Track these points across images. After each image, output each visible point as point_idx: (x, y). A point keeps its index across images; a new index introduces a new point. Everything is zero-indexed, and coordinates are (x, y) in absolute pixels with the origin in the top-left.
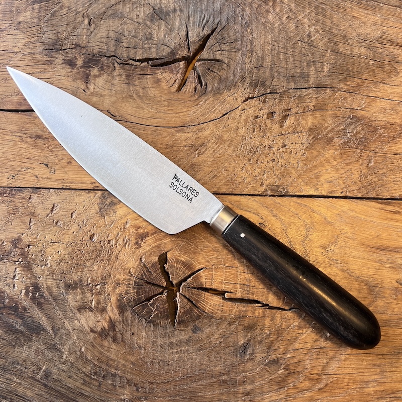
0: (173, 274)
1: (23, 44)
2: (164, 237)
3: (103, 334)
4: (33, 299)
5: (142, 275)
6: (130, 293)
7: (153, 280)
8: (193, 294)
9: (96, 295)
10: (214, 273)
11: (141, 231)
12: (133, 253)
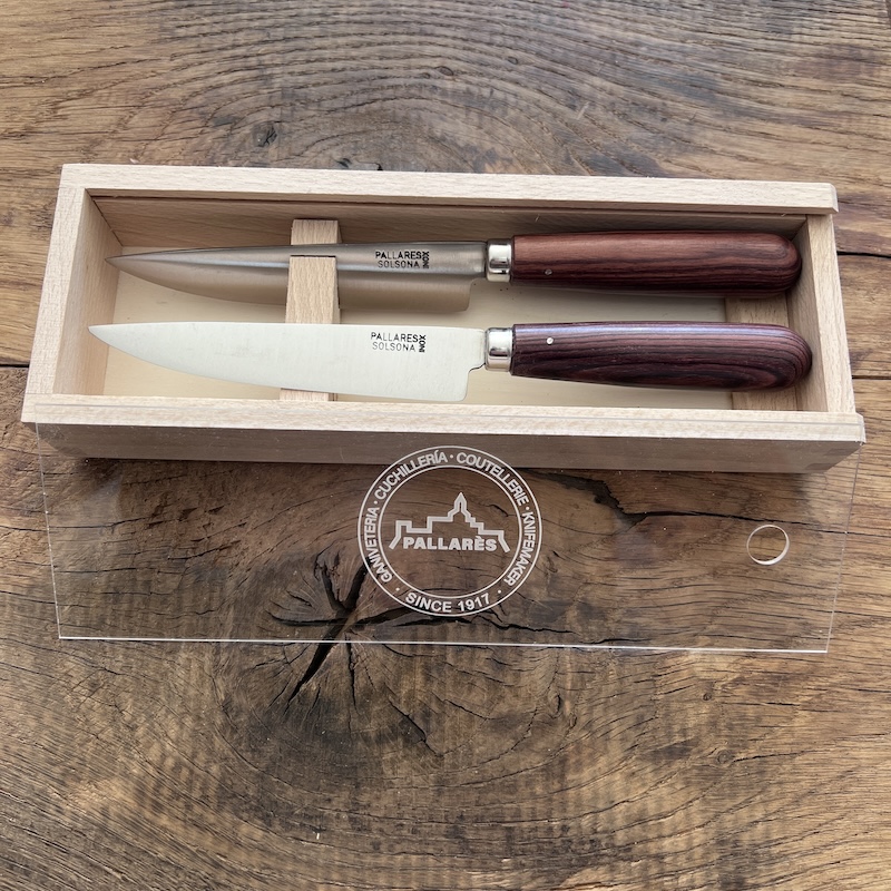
3: (492, 157)
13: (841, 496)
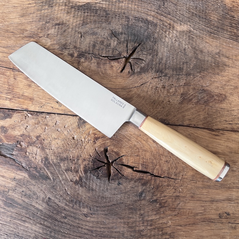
0: (110, 157)
1: (49, 44)
2: (107, 139)
3: (76, 183)
4: (45, 164)
5: (96, 157)
6: (90, 165)
7: (101, 159)
8: (119, 167)
9: (74, 164)
10: (129, 158)
11: (96, 136)
12: (92, 146)
13: (5, 77)
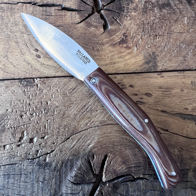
0: (98, 18)
2: (107, 42)
5: (120, 16)
6: (126, 4)
7: (112, 13)
8: (83, 7)
10: (71, 21)
11: (125, 45)
12: (128, 30)
